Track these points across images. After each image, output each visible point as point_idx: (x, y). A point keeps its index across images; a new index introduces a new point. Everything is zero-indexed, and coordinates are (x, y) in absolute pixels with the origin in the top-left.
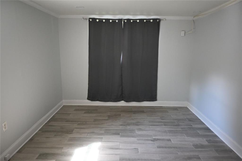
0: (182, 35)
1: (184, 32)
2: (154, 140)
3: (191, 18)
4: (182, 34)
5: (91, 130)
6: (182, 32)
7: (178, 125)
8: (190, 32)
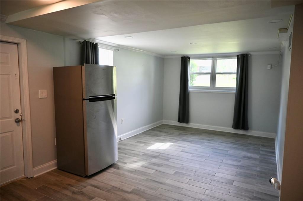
0: (268, 68)
1: (270, 65)
2: (215, 149)
3: (278, 53)
4: (269, 67)
6: (268, 65)
8: (277, 65)
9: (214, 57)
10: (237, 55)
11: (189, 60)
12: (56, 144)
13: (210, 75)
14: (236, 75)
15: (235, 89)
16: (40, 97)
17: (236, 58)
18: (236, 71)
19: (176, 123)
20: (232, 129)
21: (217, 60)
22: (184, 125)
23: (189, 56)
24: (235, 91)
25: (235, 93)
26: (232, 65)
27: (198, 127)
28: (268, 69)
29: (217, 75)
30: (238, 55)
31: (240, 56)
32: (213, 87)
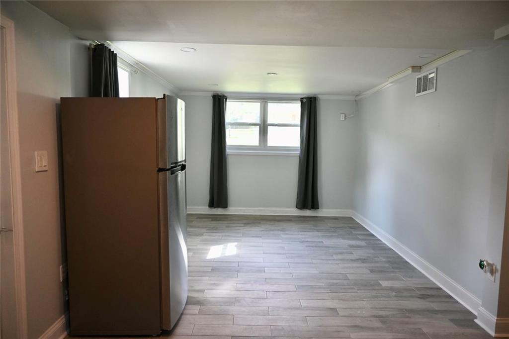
0: (341, 119)
1: (344, 115)
2: (303, 242)
3: (353, 98)
4: (342, 117)
5: (227, 234)
6: (342, 115)
7: (335, 232)
8: (352, 116)
9: (264, 99)
10: (301, 98)
11: (226, 101)
12: (61, 281)
13: (258, 127)
14: (299, 128)
15: (299, 148)
16: (37, 171)
17: (300, 102)
18: (299, 122)
19: (205, 210)
20: (296, 210)
21: (269, 104)
22: (219, 211)
23: (226, 95)
24: (299, 152)
25: (299, 155)
26: (293, 112)
27: (244, 212)
28: (342, 121)
29: (269, 128)
30: (303, 98)
31: (305, 100)
32: (264, 147)
